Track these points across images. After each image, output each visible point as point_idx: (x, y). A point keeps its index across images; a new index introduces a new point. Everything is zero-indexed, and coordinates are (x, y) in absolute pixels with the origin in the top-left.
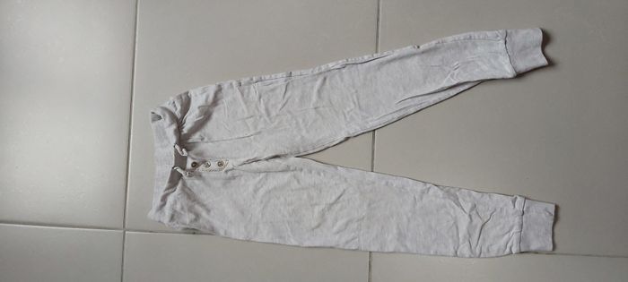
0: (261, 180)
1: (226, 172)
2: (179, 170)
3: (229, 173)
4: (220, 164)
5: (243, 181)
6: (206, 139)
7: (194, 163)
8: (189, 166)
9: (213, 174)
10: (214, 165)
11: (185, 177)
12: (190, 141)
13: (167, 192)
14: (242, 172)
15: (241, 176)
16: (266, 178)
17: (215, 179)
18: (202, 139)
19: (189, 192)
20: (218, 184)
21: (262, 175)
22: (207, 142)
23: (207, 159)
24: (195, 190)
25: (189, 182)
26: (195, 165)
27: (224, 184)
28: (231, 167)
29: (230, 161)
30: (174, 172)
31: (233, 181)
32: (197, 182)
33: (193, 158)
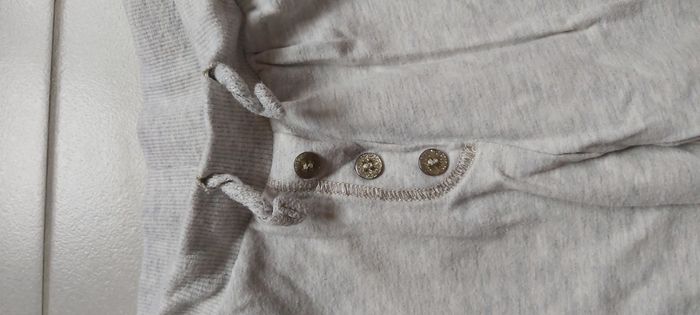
0: (637, 248)
1: (462, 201)
2: (235, 191)
3: (477, 212)
4: (434, 163)
5: (542, 250)
6: (361, 49)
7: (309, 157)
8: (282, 169)
9: (395, 214)
10: (401, 169)
11: (264, 225)
12: (291, 53)
13: (183, 295)
14: (540, 205)
15: (532, 221)
16: (667, 236)
17: (407, 234)
18: (345, 48)
19: (284, 292)
20: (425, 259)
21: (645, 222)
22: (365, 63)
23: (365, 139)
24: (312, 283)
25: (285, 244)
26: (313, 167)
27: (451, 262)
28: (489, 177)
29: (485, 152)
30: (206, 200)
31: (490, 249)
32: (321, 247)
33: (301, 135)
